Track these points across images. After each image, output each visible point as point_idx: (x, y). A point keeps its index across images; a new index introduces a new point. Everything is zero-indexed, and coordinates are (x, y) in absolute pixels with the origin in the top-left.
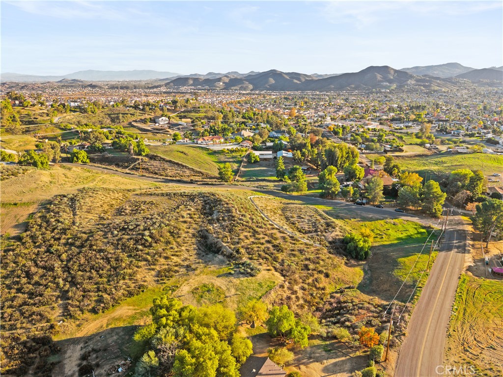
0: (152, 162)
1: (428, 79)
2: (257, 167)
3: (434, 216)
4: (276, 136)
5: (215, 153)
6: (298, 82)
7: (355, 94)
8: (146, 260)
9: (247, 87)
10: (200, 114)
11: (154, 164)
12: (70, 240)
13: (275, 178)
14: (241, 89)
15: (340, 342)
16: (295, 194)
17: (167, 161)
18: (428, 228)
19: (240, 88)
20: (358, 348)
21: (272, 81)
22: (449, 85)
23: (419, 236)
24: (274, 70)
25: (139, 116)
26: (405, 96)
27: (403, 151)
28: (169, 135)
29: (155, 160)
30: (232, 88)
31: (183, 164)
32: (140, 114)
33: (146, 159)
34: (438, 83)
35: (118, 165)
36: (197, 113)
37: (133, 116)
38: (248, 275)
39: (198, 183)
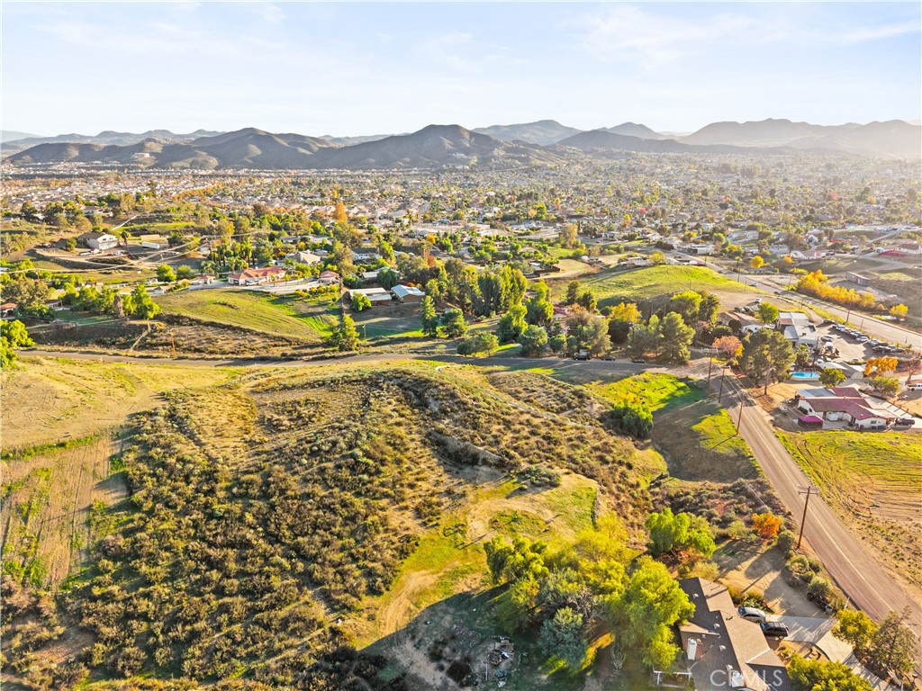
0: (177, 329)
1: (522, 147)
2: (374, 318)
3: (682, 363)
4: (360, 258)
5: (281, 300)
6: (308, 153)
7: (415, 175)
8: (386, 496)
9: (206, 161)
10: (174, 224)
11: (184, 333)
12: (235, 490)
13: (419, 334)
14: (194, 165)
15: (735, 541)
16: (480, 355)
17: (207, 324)
18: (685, 380)
19: (191, 164)
20: (759, 543)
21: (255, 150)
22: (553, 156)
23: (682, 392)
24: (251, 129)
25: (45, 235)
26: (496, 177)
27: (559, 270)
28: (139, 272)
29: (181, 324)
30: (174, 164)
31: (242, 326)
32: (48, 232)
33: (161, 325)
34: (538, 155)
35: (101, 343)
36: (167, 222)
37: (33, 237)
38: (548, 486)
39: (304, 358)
